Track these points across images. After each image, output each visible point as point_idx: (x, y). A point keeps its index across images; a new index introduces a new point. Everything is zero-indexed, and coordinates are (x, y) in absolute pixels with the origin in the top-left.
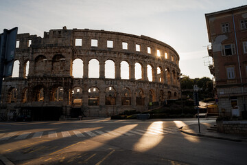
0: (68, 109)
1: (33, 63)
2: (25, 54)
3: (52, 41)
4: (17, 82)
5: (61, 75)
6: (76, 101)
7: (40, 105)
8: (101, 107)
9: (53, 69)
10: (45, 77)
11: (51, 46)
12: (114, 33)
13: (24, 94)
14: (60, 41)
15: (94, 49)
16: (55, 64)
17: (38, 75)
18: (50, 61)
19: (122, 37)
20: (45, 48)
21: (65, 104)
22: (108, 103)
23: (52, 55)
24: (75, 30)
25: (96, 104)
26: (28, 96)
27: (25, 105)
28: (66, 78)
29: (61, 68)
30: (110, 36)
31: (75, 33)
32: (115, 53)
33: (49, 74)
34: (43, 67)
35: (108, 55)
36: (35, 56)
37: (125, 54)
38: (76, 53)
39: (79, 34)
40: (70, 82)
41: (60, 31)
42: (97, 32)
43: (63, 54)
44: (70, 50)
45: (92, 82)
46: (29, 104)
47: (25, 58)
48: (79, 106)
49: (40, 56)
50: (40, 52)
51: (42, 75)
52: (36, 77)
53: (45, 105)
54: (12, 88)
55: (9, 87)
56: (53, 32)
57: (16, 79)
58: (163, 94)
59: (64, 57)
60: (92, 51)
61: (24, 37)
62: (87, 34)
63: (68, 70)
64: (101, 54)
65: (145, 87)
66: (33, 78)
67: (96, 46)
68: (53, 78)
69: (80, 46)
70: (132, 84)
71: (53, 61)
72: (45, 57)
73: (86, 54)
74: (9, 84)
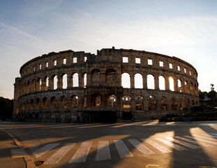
0: (121, 113)
1: (90, 75)
2: (83, 68)
3: (104, 58)
4: (78, 91)
5: (113, 85)
6: (125, 106)
7: (98, 110)
8: (146, 111)
9: (106, 80)
10: (101, 87)
11: (104, 62)
13: (83, 100)
14: (111, 58)
16: (108, 76)
17: (95, 85)
18: (103, 74)
19: (159, 57)
20: (99, 63)
21: (118, 109)
22: (150, 109)
23: (105, 69)
24: (122, 50)
25: (141, 109)
26: (87, 103)
28: (118, 88)
29: (113, 80)
30: (149, 56)
31: (122, 52)
32: (154, 69)
33: (104, 84)
34: (98, 79)
35: (149, 70)
36: (91, 69)
37: (162, 70)
38: (124, 68)
39: (126, 53)
40: (120, 92)
41: (110, 50)
42: (139, 52)
43: (114, 69)
44: (119, 65)
45: (138, 91)
46: (89, 109)
47: (83, 72)
48: (129, 111)
49: (95, 69)
50: (95, 66)
51: (98, 85)
52: (93, 87)
53: (102, 109)
54: (74, 96)
55: (71, 95)
56: (105, 50)
57: (76, 88)
58: (189, 102)
59: (115, 71)
60: (137, 67)
61: (80, 55)
62: (131, 53)
63: (120, 82)
64: (144, 70)
65: (177, 97)
66: (91, 87)
67: (140, 63)
68: (107, 88)
69: (126, 63)
70: (167, 94)
71: (107, 74)
72: (99, 71)
73: (132, 69)
74: (71, 91)
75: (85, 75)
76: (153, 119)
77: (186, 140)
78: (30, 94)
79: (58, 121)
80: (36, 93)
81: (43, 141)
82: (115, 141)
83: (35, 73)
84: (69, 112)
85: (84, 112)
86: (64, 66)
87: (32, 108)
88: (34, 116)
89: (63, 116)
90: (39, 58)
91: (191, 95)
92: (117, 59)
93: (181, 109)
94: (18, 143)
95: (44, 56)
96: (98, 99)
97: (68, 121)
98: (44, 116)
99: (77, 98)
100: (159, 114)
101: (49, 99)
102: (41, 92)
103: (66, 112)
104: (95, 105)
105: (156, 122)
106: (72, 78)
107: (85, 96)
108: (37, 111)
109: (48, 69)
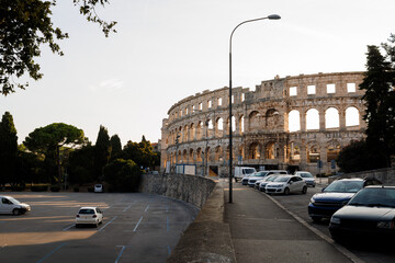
0: (285, 167)
1: (247, 120)
2: (240, 109)
3: (264, 95)
5: (275, 131)
7: (256, 163)
9: (267, 125)
10: (260, 134)
11: (264, 100)
12: (335, 74)
14: (272, 94)
15: (311, 98)
16: (269, 119)
17: (252, 132)
18: (263, 116)
20: (258, 103)
21: (280, 162)
23: (265, 110)
24: (288, 78)
28: (280, 134)
29: (276, 123)
30: (330, 78)
31: (288, 81)
32: (337, 99)
33: (263, 131)
34: (257, 123)
35: (329, 102)
36: (249, 112)
38: (290, 104)
39: (293, 82)
40: (284, 139)
41: (271, 82)
42: (313, 76)
44: (283, 103)
45: (311, 136)
47: (240, 114)
48: (297, 164)
49: (253, 112)
50: (253, 107)
51: (257, 132)
52: (251, 135)
53: (261, 163)
56: (265, 83)
59: (277, 111)
60: (309, 100)
61: (237, 91)
62: (302, 81)
63: (283, 125)
64: (320, 103)
66: (248, 135)
67: (314, 93)
68: (267, 135)
69: (295, 97)
71: (267, 116)
72: (258, 113)
73: (303, 104)
74: (227, 140)
75: (243, 119)
78: (183, 143)
86: (220, 109)
90: (191, 97)
95: (198, 95)
107: (243, 146)
109: (201, 113)
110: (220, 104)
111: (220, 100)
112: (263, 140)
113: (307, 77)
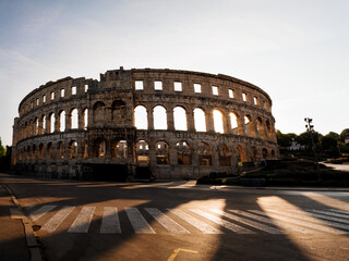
2: (83, 101)
3: (110, 85)
5: (122, 125)
6: (140, 158)
7: (101, 162)
8: (173, 166)
10: (106, 128)
11: (109, 90)
12: (182, 72)
13: (83, 148)
14: (118, 84)
15: (158, 94)
16: (115, 112)
17: (98, 125)
18: (109, 109)
19: (193, 77)
20: (103, 92)
21: (129, 161)
22: (180, 162)
23: (111, 101)
24: (133, 71)
25: (165, 163)
26: (89, 152)
27: (86, 162)
28: (128, 130)
29: (123, 117)
30: (177, 76)
31: (134, 74)
32: (185, 97)
34: (103, 116)
35: (177, 100)
36: (93, 102)
37: (199, 98)
38: (138, 99)
39: (139, 75)
40: (133, 135)
41: (117, 72)
42: (160, 71)
43: (123, 100)
44: (130, 95)
45: (160, 134)
46: (90, 161)
47: (83, 106)
48: (146, 165)
49: (98, 102)
50: (99, 97)
52: (95, 128)
53: (107, 162)
54: (72, 141)
56: (110, 72)
57: (75, 130)
58: (255, 152)
59: (124, 103)
60: (157, 96)
61: (80, 82)
62: (148, 75)
63: (131, 120)
64: (168, 99)
65: (230, 143)
66: (92, 129)
67: (161, 88)
68: (114, 129)
69: (141, 91)
70: (211, 138)
71: (113, 108)
72: (103, 104)
73: (150, 100)
74: (69, 135)
75: (86, 111)
76: (187, 179)
77: (255, 217)
78: (27, 138)
79: (54, 176)
80: (33, 137)
81: (39, 201)
82: (126, 208)
83: (33, 111)
84: (67, 164)
85: (84, 164)
86: (62, 101)
87: (28, 158)
88: (30, 168)
89: (60, 170)
90: (36, 91)
91: (259, 140)
92: (126, 86)
93: (240, 164)
94: (16, 201)
95: (42, 87)
96: (103, 146)
97: (66, 177)
98: (40, 169)
99: (76, 144)
100: (197, 171)
101: (45, 146)
102: (38, 136)
103: (63, 164)
104: (97, 156)
105: (191, 184)
106: (70, 116)
107: (86, 142)
108: (33, 162)
109: (44, 105)
110: (63, 95)
111: (63, 91)
112: (110, 135)
113: (154, 71)
